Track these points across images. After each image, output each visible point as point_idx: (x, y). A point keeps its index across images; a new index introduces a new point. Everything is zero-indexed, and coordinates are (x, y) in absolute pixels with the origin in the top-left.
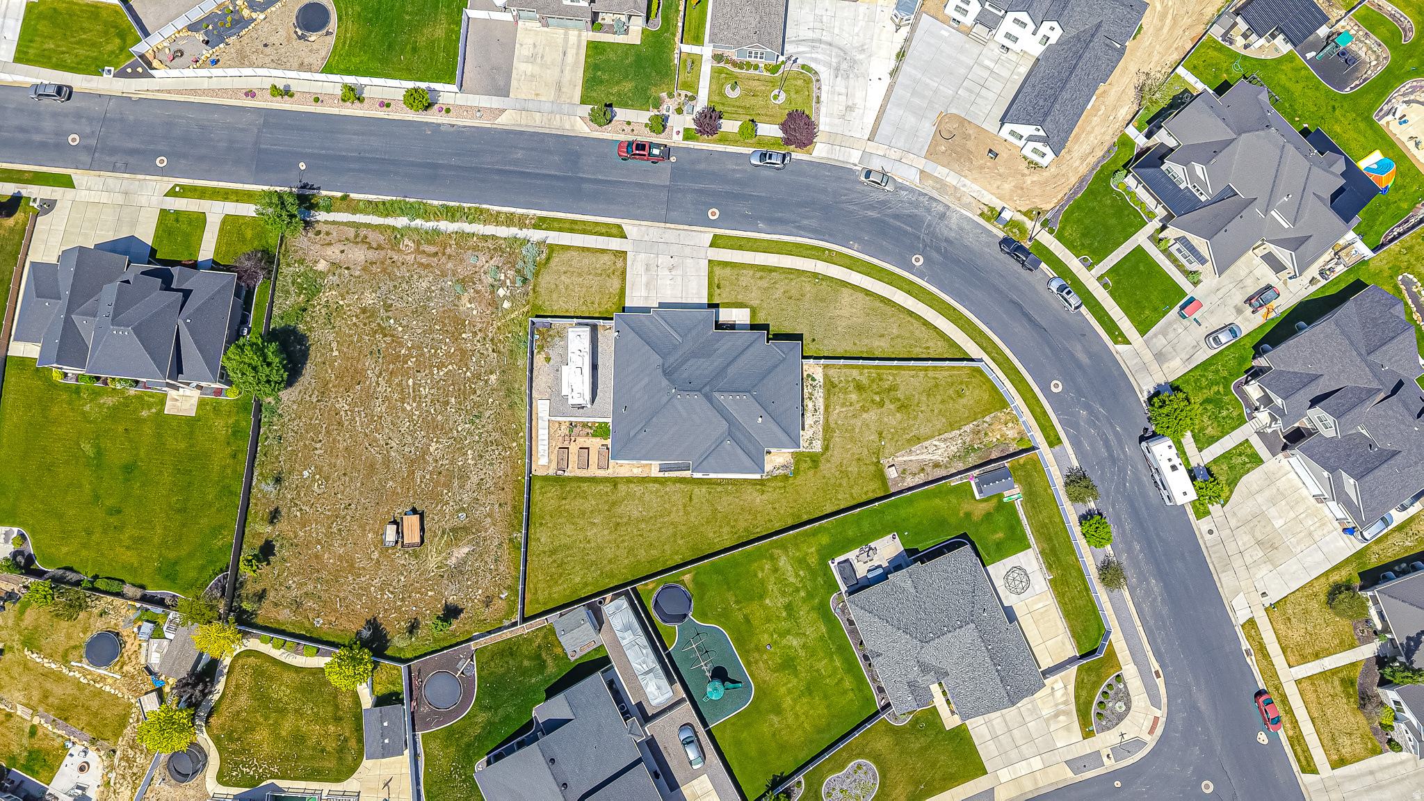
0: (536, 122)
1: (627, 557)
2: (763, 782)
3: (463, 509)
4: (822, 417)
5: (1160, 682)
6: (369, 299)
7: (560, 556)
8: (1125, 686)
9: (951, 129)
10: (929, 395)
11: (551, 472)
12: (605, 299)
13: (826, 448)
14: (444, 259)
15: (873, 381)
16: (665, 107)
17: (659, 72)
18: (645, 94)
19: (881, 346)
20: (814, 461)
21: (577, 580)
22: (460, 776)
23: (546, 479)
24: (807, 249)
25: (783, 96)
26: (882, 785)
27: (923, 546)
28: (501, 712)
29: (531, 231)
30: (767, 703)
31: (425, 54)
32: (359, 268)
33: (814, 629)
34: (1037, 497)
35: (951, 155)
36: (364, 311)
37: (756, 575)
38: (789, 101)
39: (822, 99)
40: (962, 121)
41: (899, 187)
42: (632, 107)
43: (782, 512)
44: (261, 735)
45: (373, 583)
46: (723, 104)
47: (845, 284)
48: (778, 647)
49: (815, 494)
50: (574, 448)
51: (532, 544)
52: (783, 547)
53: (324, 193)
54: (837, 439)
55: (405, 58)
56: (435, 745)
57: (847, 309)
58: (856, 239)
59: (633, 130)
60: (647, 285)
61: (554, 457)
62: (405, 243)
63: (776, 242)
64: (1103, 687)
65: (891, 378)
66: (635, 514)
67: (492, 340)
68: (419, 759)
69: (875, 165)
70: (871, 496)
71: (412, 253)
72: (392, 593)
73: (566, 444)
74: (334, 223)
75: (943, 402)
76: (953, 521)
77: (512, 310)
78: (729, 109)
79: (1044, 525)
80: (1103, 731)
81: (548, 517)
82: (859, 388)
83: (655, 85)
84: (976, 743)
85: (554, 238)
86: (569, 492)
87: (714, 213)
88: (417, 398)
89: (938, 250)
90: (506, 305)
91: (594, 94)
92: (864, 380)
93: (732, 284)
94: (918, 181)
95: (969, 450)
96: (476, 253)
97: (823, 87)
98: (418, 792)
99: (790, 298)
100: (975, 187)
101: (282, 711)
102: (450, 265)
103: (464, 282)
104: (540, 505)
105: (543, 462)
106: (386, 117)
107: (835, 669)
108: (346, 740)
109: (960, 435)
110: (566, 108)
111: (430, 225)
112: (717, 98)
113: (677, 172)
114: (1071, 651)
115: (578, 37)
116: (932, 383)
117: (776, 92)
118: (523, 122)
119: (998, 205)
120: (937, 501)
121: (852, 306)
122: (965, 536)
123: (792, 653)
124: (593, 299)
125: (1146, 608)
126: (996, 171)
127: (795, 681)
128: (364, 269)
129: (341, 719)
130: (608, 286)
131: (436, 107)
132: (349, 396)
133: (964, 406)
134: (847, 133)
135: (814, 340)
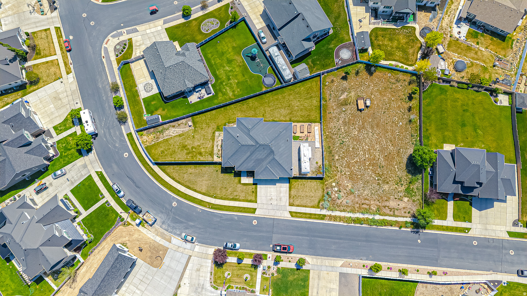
0: (328, 261)
1: (285, 96)
2: (239, 27)
3: (344, 111)
4: (215, 144)
5: (103, 54)
6: (386, 187)
7: (309, 96)
8: (115, 53)
9: (157, 261)
10: (174, 151)
11: (313, 125)
12: (297, 186)
13: (214, 133)
14: (359, 202)
15: (195, 156)
16: (275, 270)
17: (278, 285)
18: (283, 275)
19: (191, 169)
20: (219, 128)
21: (302, 88)
22: (337, 29)
23: (315, 122)
24: (218, 208)
25: (226, 275)
26: (200, 25)
27: (180, 99)
28: (325, 47)
29: (326, 214)
30: (237, 50)
31: (376, 292)
32: (391, 199)
33: (221, 73)
34: (138, 115)
35: (158, 249)
36: (387, 183)
37: (240, 90)
38: (223, 273)
39: (210, 274)
40: (152, 264)
41: (180, 235)
42: (288, 269)
44: (403, 41)
45: (372, 87)
46: (251, 271)
47: (204, 194)
48: (233, 67)
49: (219, 117)
50: (306, 133)
51: (319, 100)
52: (230, 99)
53: (409, 230)
54: (210, 136)
56: (346, 38)
57: (203, 184)
58: (199, 212)
59: (288, 258)
60: (280, 192)
61: (313, 130)
62: (375, 208)
63: (230, 211)
64: (123, 53)
65: (188, 157)
66: (283, 110)
67: (338, 171)
68: (351, 33)
69: (189, 245)
70: (198, 116)
71: (372, 204)
72: (366, 84)
73: (309, 134)
74: (404, 217)
75: (169, 149)
76: (170, 108)
77: (331, 182)
78: (248, 269)
79: (137, 105)
80: (125, 40)
81: (313, 109)
82: (200, 154)
83: (279, 279)
84: (168, 37)
85: (317, 211)
86: (307, 117)
87: (255, 222)
88: (364, 151)
89: (166, 209)
90: (334, 184)
91: (304, 274)
92: (199, 156)
93: (248, 193)
94: (172, 238)
95: (162, 132)
96: (347, 204)
97: (209, 280)
98: (350, 24)
99: (225, 188)
100: (149, 236)
101: (397, 48)
102: (357, 199)
103: (352, 193)
104: (317, 113)
105: (316, 128)
106: (388, 263)
107: (214, 59)
108: (376, 39)
109: (164, 137)
110: (316, 268)
111: (366, 216)
112: (254, 274)
113: (269, 240)
114: (132, 65)
116: (173, 156)
117: (229, 277)
118: (333, 261)
119: (140, 228)
120: (174, 114)
122: (165, 103)
123: (228, 65)
124: (301, 187)
125: (104, 78)
126: (140, 242)
127: (228, 56)
128: (389, 198)
129: (378, 46)
130: (295, 192)
131: (369, 268)
132: (389, 151)
133: (161, 147)
134: (200, 259)
135: (217, 171)
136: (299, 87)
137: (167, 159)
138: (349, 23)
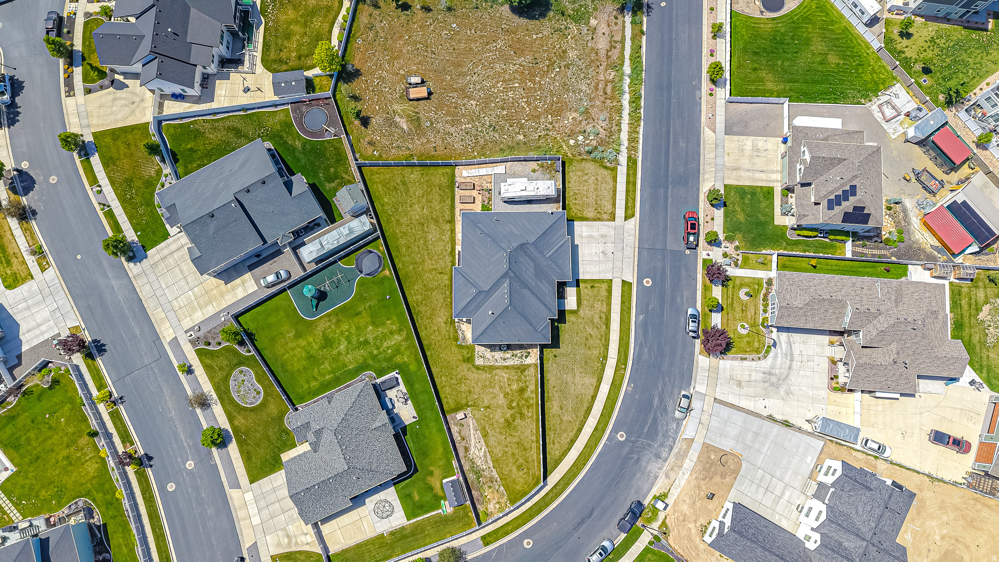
0: (707, 155)
1: (401, 232)
2: (251, 327)
3: (432, 124)
4: (500, 364)
6: (572, 54)
7: (402, 187)
9: (729, 464)
10: (518, 443)
11: (458, 179)
12: (578, 207)
13: (478, 368)
14: (602, 99)
15: (527, 401)
16: (728, 245)
17: (754, 239)
18: (736, 230)
19: (553, 407)
20: (468, 359)
21: (386, 200)
22: (262, 133)
23: (453, 175)
24: (625, 351)
25: (744, 332)
26: (245, 409)
27: (409, 439)
28: (301, 156)
29: (626, 155)
30: (303, 328)
31: (753, 76)
32: (593, 45)
33: (351, 360)
34: (444, 525)
35: (707, 463)
36: (564, 52)
37: (388, 319)
38: (741, 337)
39: (744, 362)
40: (736, 472)
41: (679, 422)
42: (725, 222)
43: (432, 337)
44: (291, 14)
45: (384, 72)
46: (734, 287)
47: (600, 381)
48: (339, 335)
49: (445, 360)
50: (474, 193)
51: (409, 169)
52: (408, 338)
53: (645, 19)
54: (486, 376)
55: (748, 64)
56: (282, 117)
57: (581, 382)
58: (635, 388)
59: (707, 222)
60: (591, 236)
61: (468, 180)
62: (612, 73)
63: (629, 329)
65: (530, 414)
66: (430, 236)
67: (547, 135)
68: (274, 108)
69: (696, 404)
70: (444, 401)
71: (605, 78)
72: (378, 83)
73: (477, 188)
74: (624, 27)
75: (514, 454)
76: (427, 461)
77: (569, 146)
78: (730, 292)
79: (423, 530)
81: (427, 178)
82: (522, 391)
83: (744, 237)
84: (271, 476)
85: (622, 171)
86: (445, 192)
87: (648, 282)
88: (506, 90)
89: (631, 452)
90: (572, 142)
91: (732, 194)
92: (528, 394)
93: (595, 296)
94: (684, 437)
95: (478, 473)
96: (607, 120)
97: (754, 363)
98: (254, 109)
99: (587, 339)
100: (683, 482)
101: (305, 25)
102: (598, 103)
103: (586, 112)
104: (436, 173)
105: (464, 174)
106: (703, 55)
107: (323, 375)
108: (286, 63)
109: (489, 468)
110: (720, 174)
111: (627, 89)
112: (738, 282)
113: (677, 256)
114: (333, 549)
115: (776, 181)
116: (528, 446)
117: (747, 326)
118: (707, 146)
119: (670, 500)
120: (441, 450)
121: (582, 385)
122: (416, 470)
123: (335, 345)
124: (579, 199)
126: (697, 499)
127: (316, 347)
128: (592, 49)
129: (299, 59)
130: (589, 210)
131: (713, 87)
132: (506, 47)
133: (511, 471)
134: (719, 382)
135: (555, 356)
136: (383, 205)
137: (535, 457)
138: (249, 112)
